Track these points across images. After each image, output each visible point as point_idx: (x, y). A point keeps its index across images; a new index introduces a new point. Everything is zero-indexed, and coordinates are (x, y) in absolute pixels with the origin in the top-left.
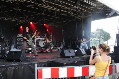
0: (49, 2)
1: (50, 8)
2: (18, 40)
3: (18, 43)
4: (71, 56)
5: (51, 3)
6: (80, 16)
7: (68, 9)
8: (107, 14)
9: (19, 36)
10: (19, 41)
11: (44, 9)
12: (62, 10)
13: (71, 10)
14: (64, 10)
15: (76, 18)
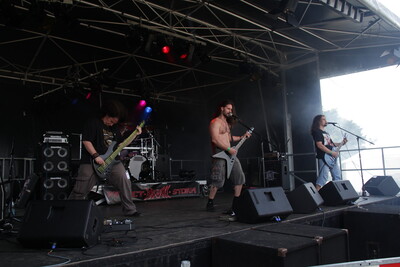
0: (168, 10)
1: (169, 31)
2: (49, 153)
3: (49, 166)
4: (277, 215)
5: (175, 13)
6: (276, 64)
7: (234, 35)
8: (385, 54)
9: (52, 138)
10: (50, 159)
11: (151, 36)
12: (213, 39)
13: (243, 41)
14: (221, 39)
15: (263, 70)
